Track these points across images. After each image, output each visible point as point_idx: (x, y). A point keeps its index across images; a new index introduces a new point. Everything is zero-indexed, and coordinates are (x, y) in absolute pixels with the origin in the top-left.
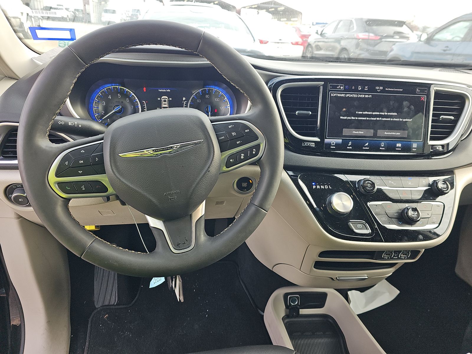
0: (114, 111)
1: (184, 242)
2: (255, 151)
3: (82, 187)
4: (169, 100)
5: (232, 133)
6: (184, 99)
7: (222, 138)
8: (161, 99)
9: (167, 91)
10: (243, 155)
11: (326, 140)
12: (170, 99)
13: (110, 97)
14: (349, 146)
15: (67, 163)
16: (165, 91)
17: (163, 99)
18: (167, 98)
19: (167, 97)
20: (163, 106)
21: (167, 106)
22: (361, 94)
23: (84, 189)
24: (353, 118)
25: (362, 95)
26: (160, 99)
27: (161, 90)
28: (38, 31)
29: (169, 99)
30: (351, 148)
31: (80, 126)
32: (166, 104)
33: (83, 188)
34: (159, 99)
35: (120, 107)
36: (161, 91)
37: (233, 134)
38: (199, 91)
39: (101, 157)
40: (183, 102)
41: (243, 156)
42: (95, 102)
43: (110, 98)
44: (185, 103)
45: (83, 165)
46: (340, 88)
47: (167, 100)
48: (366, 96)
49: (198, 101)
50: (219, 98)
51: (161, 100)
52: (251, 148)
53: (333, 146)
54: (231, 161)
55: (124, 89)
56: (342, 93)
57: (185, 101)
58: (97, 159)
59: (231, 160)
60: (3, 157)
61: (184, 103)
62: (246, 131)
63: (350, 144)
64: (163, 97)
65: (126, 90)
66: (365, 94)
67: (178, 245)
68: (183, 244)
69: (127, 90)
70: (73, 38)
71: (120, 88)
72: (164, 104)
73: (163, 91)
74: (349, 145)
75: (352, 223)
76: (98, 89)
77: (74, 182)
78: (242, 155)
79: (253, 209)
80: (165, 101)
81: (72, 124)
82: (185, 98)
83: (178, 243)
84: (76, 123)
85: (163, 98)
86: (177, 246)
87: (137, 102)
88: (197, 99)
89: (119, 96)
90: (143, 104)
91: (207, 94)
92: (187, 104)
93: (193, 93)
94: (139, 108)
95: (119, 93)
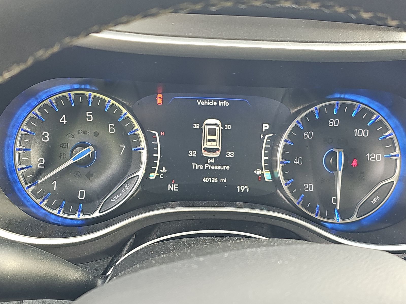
0: (71, 162)
4: (224, 131)
6: (266, 127)
8: (201, 125)
9: (220, 104)
12: (228, 127)
13: (63, 120)
16: (215, 104)
17: (207, 128)
18: (218, 125)
19: (217, 122)
20: (205, 146)
21: (217, 147)
26: (200, 127)
27: (203, 100)
29: (224, 127)
32: (214, 141)
34: (196, 126)
35: (89, 150)
36: (203, 103)
38: (313, 109)
40: (262, 136)
42: (22, 135)
43: (65, 122)
44: (268, 138)
47: (217, 128)
49: (307, 136)
50: (368, 127)
51: (201, 130)
55: (105, 101)
57: (267, 132)
61: (263, 138)
64: (208, 121)
65: (109, 102)
69: (113, 102)
71: (95, 97)
72: (209, 140)
73: (209, 103)
76: (33, 99)
80: (212, 132)
82: (267, 125)
85: (207, 125)
87: (137, 136)
88: (303, 131)
89: (90, 118)
90: (149, 139)
91: (335, 117)
92: (274, 142)
93: (293, 111)
94: (141, 153)
95: (89, 109)
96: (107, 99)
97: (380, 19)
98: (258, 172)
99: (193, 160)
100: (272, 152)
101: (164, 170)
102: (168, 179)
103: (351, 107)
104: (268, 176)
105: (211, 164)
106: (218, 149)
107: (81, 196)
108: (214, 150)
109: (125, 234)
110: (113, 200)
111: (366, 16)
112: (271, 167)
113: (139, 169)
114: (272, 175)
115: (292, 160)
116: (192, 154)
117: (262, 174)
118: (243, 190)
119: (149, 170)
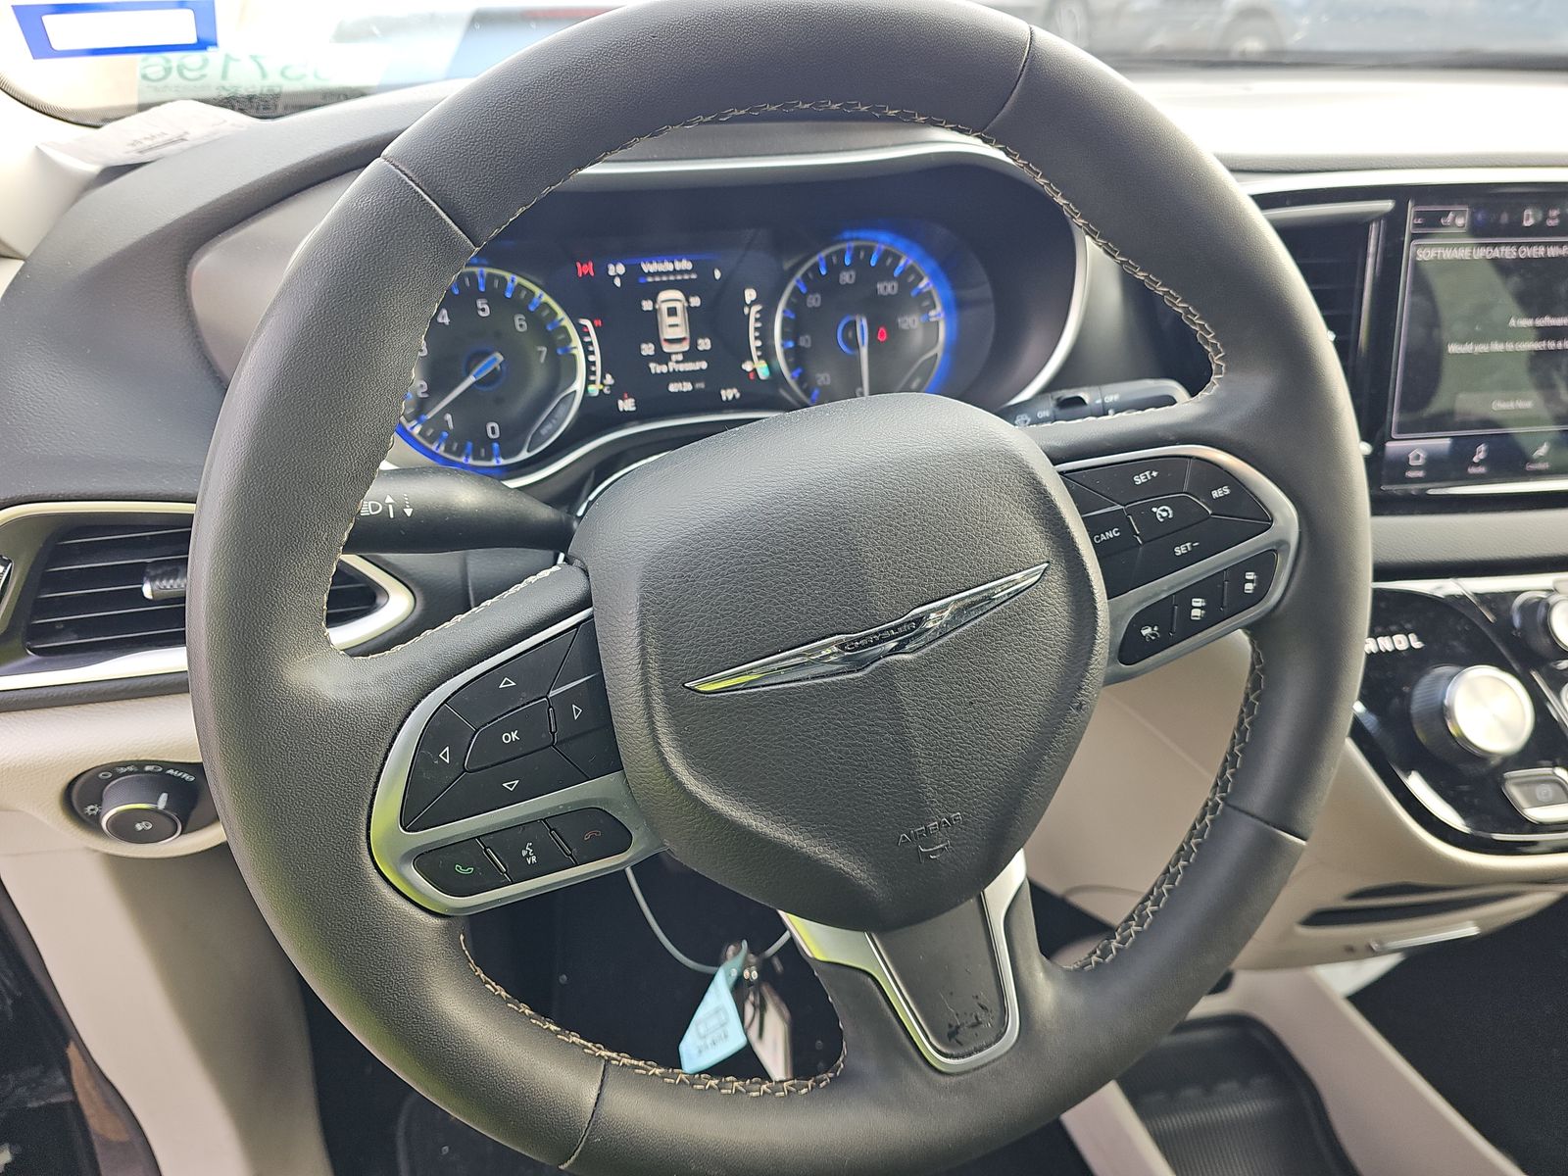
0: (470, 381)
1: (976, 1018)
2: (1252, 581)
3: (524, 853)
4: (690, 309)
5: (1154, 510)
6: (750, 295)
7: (1110, 535)
8: (655, 302)
9: (678, 265)
10: (1198, 602)
11: (1389, 445)
12: (695, 301)
13: (443, 318)
14: (1477, 465)
15: (445, 755)
16: (671, 267)
17: (664, 306)
18: (680, 301)
19: (679, 295)
20: (666, 336)
21: (683, 335)
22: (1531, 245)
23: (534, 859)
24: (1497, 347)
25: (1535, 248)
26: (653, 305)
27: (651, 263)
28: (50, 21)
29: (688, 300)
30: (1482, 470)
31: (409, 512)
32: (677, 326)
33: (528, 856)
34: (647, 305)
35: (495, 359)
36: (651, 268)
37: (1162, 512)
38: (816, 259)
39: (597, 695)
40: (746, 310)
41: (1201, 608)
43: (447, 320)
44: (757, 312)
45: (521, 750)
46: (1453, 224)
47: (679, 305)
48: (1553, 252)
49: (812, 301)
50: (894, 278)
51: (655, 311)
52: (1237, 571)
53: (1418, 468)
54: (1144, 632)
55: (505, 279)
56: (1459, 246)
57: (753, 303)
58: (576, 711)
59: (1146, 631)
60: (34, 651)
61: (749, 313)
62: (1215, 494)
63: (1481, 453)
64: (662, 296)
65: (513, 280)
66: (1547, 245)
67: (951, 1035)
68: (974, 1026)
69: (518, 279)
70: (204, 36)
71: (488, 275)
72: (670, 326)
73: (661, 267)
74: (1475, 459)
75: (1518, 785)
77: (487, 838)
78: (1194, 604)
79: (1242, 833)
80: (672, 312)
81: (375, 508)
82: (753, 292)
83: (950, 1026)
84: (389, 500)
85: (663, 301)
86: (951, 1037)
87: (565, 329)
88: (805, 295)
89: (483, 310)
90: (582, 332)
91: (847, 268)
92: (766, 317)
93: (787, 265)
94: (574, 356)
95: (481, 295)
96: (508, 276)
97: (908, 116)
98: (747, 367)
99: (650, 358)
100: (765, 334)
101: (609, 379)
102: (617, 392)
103: (869, 251)
104: (763, 371)
105: (677, 362)
106: (684, 339)
107: (493, 433)
108: (679, 341)
109: (581, 470)
110: (544, 432)
111: (891, 113)
112: (767, 354)
113: (573, 379)
114: (770, 367)
115: (796, 341)
116: (648, 349)
117: (755, 370)
118: (730, 397)
119: (589, 382)
